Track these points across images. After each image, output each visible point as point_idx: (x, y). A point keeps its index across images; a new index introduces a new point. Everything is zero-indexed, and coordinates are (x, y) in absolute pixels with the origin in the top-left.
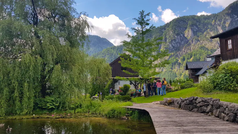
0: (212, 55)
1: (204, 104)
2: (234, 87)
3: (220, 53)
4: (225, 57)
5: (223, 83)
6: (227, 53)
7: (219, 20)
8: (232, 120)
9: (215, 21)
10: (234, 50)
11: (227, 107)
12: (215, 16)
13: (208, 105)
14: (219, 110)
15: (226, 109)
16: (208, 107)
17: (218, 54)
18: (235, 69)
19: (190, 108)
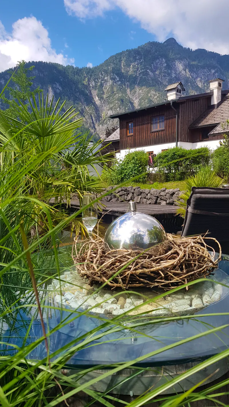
0: (107, 141)
1: (123, 193)
2: (143, 178)
3: (119, 139)
4: (125, 144)
5: (131, 174)
6: (127, 139)
7: (94, 80)
8: (154, 203)
9: (89, 80)
10: (135, 136)
11: (149, 193)
12: (89, 72)
13: (129, 194)
14: (140, 196)
15: (148, 194)
16: (128, 195)
17: (115, 139)
18: (145, 159)
19: (107, 198)
